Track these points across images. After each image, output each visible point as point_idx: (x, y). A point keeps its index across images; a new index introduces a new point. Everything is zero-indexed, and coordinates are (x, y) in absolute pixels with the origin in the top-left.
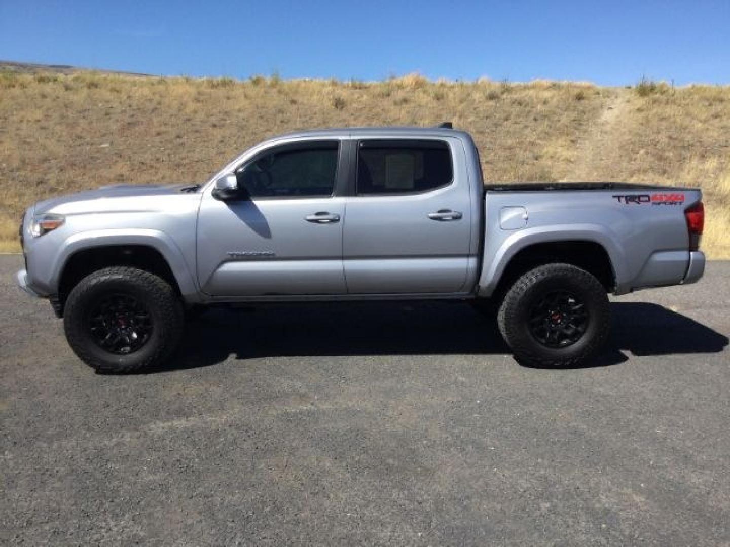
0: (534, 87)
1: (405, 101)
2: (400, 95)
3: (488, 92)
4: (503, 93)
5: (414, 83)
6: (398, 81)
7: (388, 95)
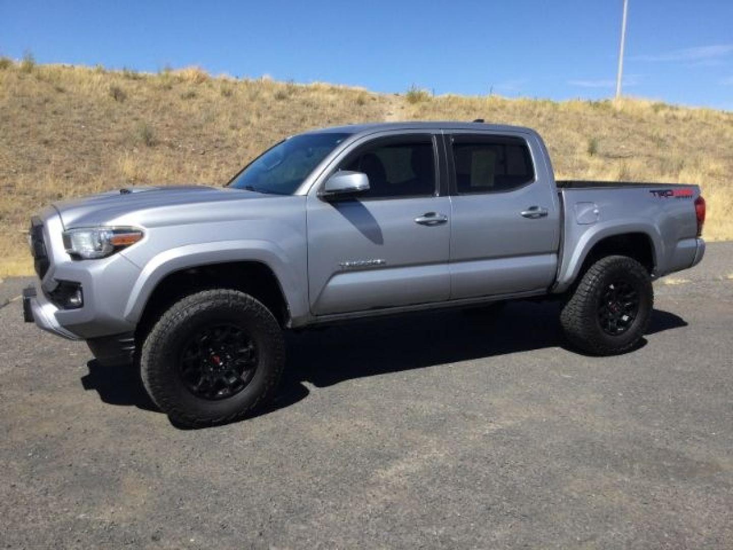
0: (315, 89)
1: (192, 95)
2: (186, 88)
3: (275, 91)
4: (290, 93)
5: (196, 77)
6: (176, 73)
7: (170, 88)
